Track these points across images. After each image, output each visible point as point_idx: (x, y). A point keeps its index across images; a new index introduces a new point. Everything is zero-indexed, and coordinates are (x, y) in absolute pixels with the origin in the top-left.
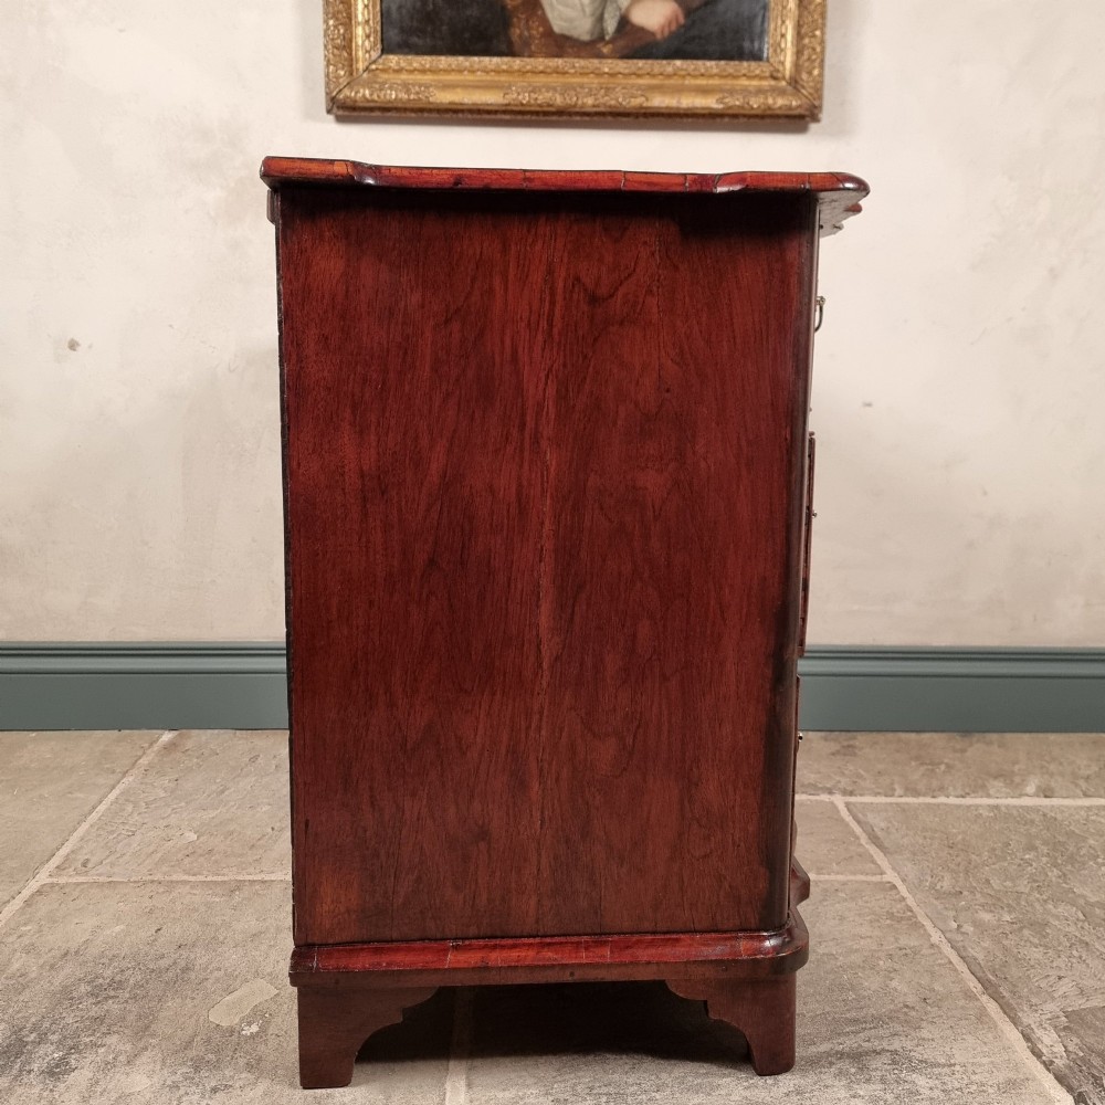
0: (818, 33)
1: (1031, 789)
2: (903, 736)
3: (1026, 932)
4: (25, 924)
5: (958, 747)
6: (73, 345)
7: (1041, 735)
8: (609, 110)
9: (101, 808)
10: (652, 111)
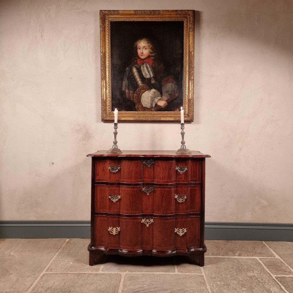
0: (192, 107)
3: (225, 286)
4: (41, 282)
5: (225, 244)
6: (53, 164)
7: (243, 241)
9: (55, 257)
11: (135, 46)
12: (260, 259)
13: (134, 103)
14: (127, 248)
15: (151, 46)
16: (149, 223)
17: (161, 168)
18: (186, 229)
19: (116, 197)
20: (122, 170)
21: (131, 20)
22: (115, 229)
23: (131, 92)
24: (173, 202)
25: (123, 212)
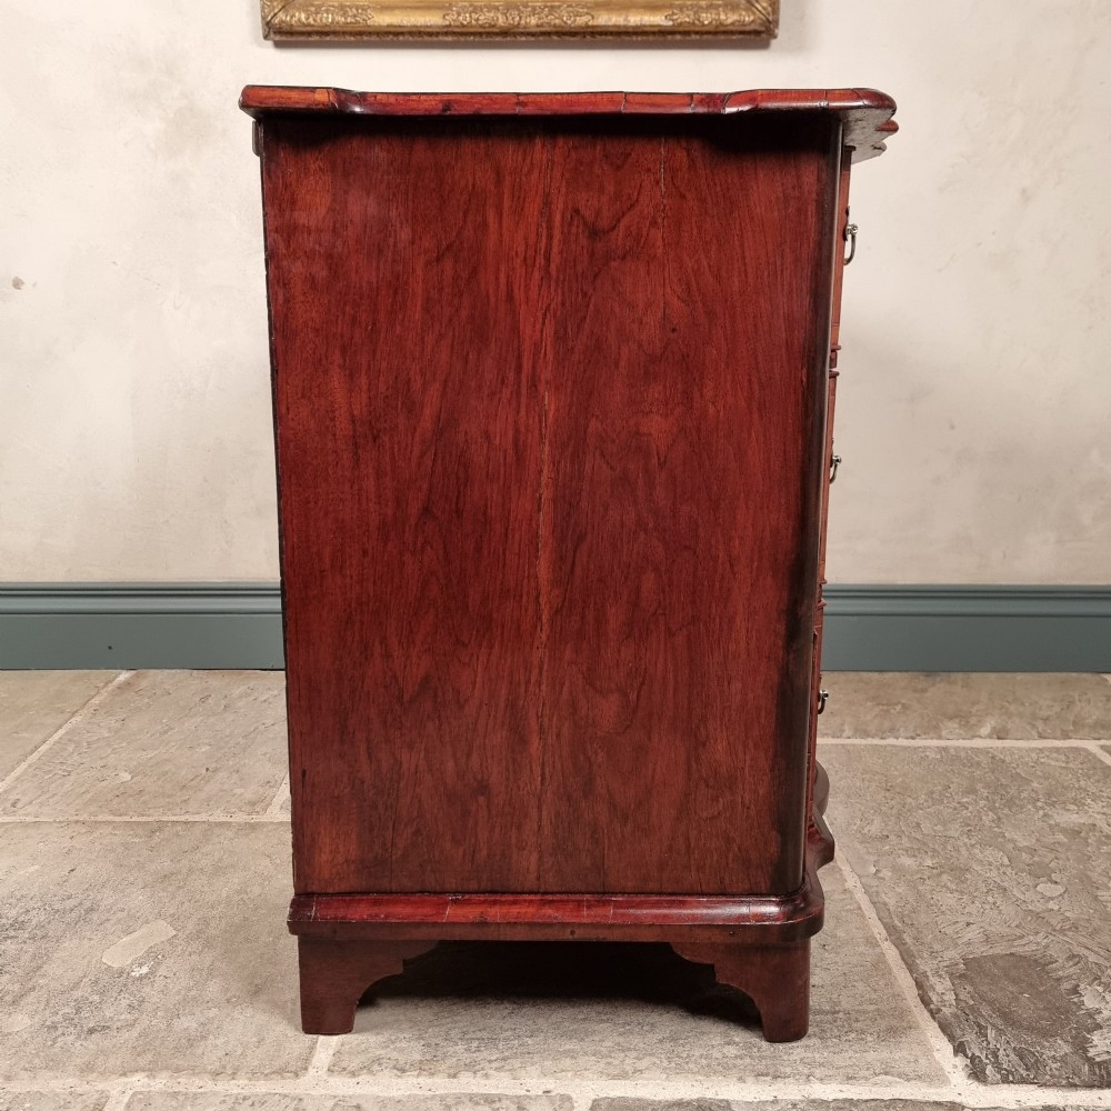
1: (985, 730)
2: (865, 675)
3: (945, 877)
5: (920, 687)
6: (17, 284)
7: (1008, 675)
8: (554, 30)
9: (44, 748)
10: (599, 30)
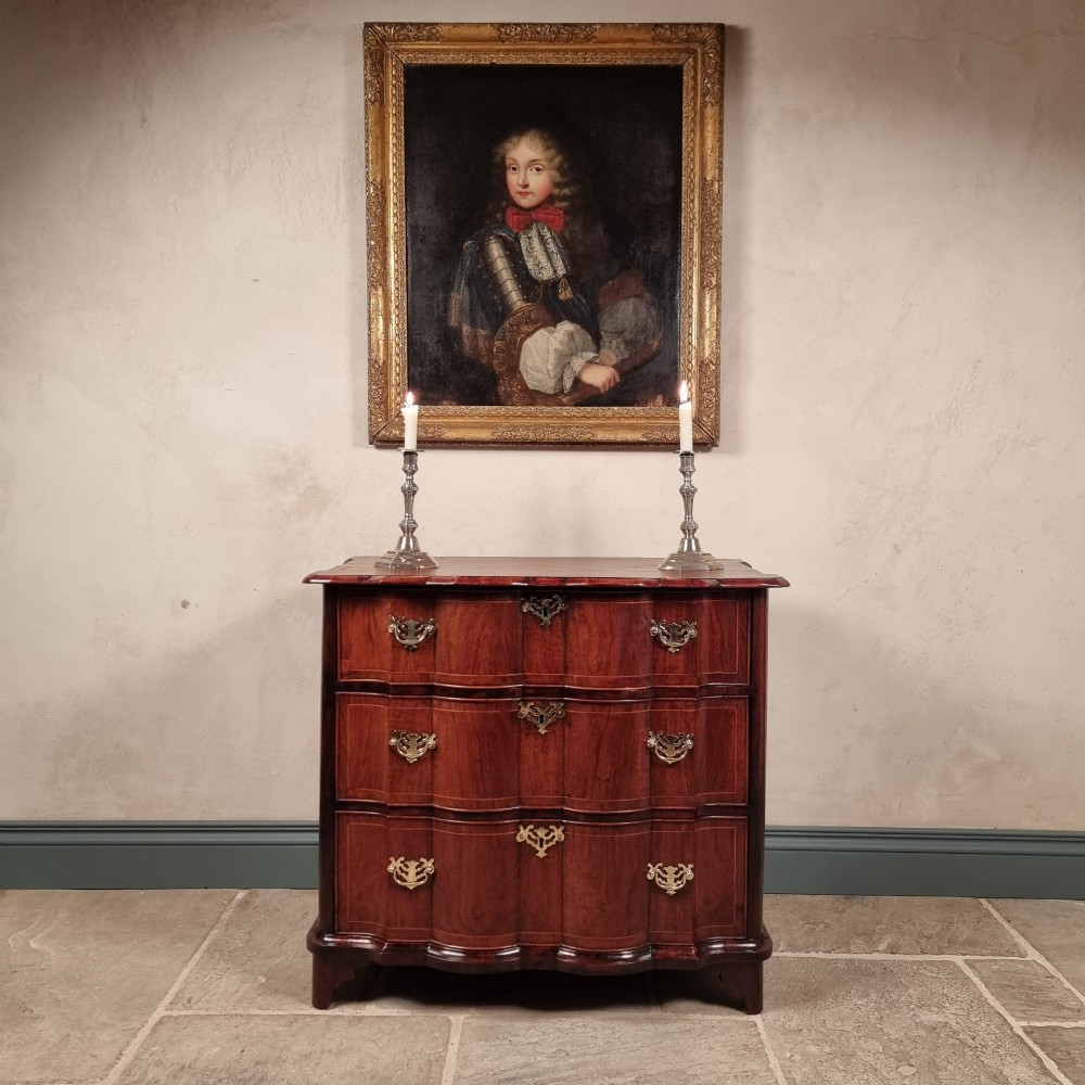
0: (713, 390)
5: (840, 908)
6: (185, 604)
9: (197, 957)
10: (597, 441)
11: (498, 160)
12: (971, 964)
13: (493, 373)
14: (459, 941)
15: (558, 160)
16: (548, 842)
17: (595, 629)
18: (691, 866)
19: (418, 741)
20: (441, 635)
21: (483, 62)
22: (413, 864)
23: (482, 332)
24: (642, 762)
25: (445, 800)
